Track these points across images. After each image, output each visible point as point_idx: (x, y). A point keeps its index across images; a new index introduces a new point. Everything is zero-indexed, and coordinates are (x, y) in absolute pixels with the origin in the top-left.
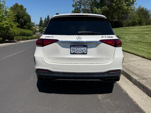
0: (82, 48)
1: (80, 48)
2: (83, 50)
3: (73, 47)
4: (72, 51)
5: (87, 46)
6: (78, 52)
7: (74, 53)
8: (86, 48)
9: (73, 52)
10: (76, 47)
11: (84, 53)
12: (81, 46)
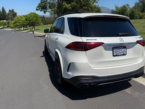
0: (123, 50)
1: (121, 50)
2: (124, 51)
3: (115, 49)
4: (114, 53)
5: (126, 47)
6: (119, 54)
7: (117, 55)
8: (125, 49)
9: (115, 55)
10: (117, 49)
11: (124, 54)
12: (122, 48)
